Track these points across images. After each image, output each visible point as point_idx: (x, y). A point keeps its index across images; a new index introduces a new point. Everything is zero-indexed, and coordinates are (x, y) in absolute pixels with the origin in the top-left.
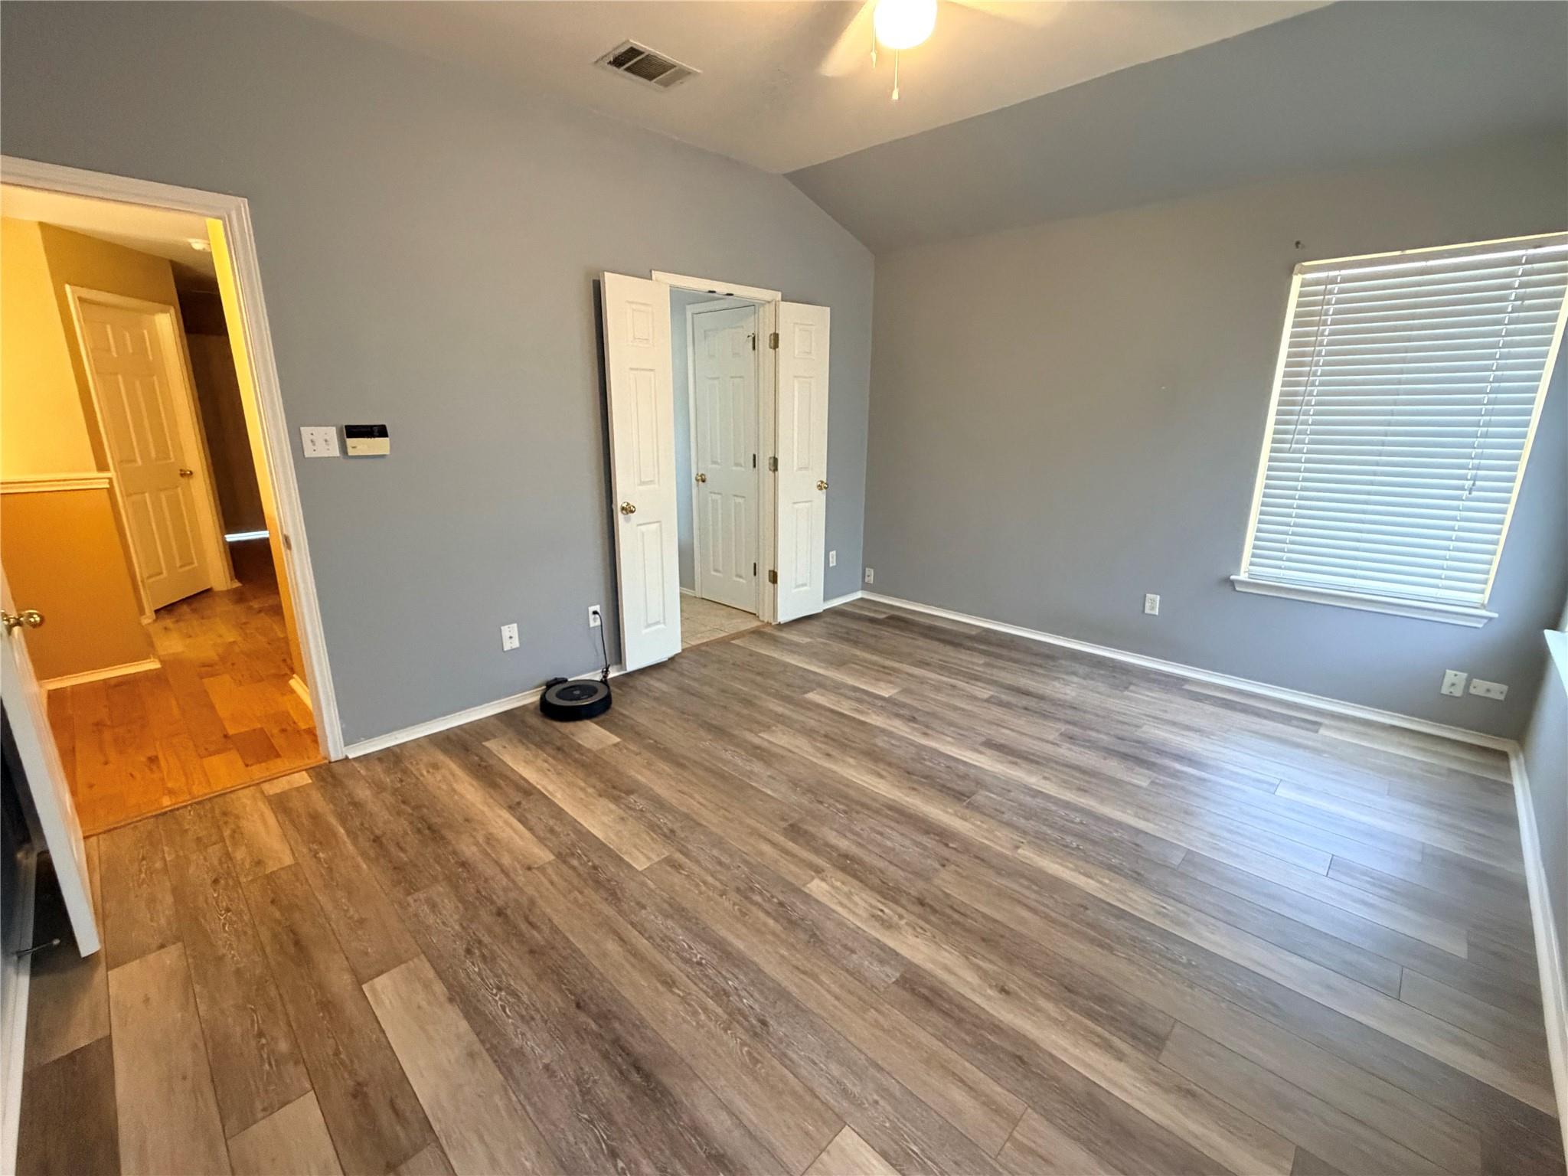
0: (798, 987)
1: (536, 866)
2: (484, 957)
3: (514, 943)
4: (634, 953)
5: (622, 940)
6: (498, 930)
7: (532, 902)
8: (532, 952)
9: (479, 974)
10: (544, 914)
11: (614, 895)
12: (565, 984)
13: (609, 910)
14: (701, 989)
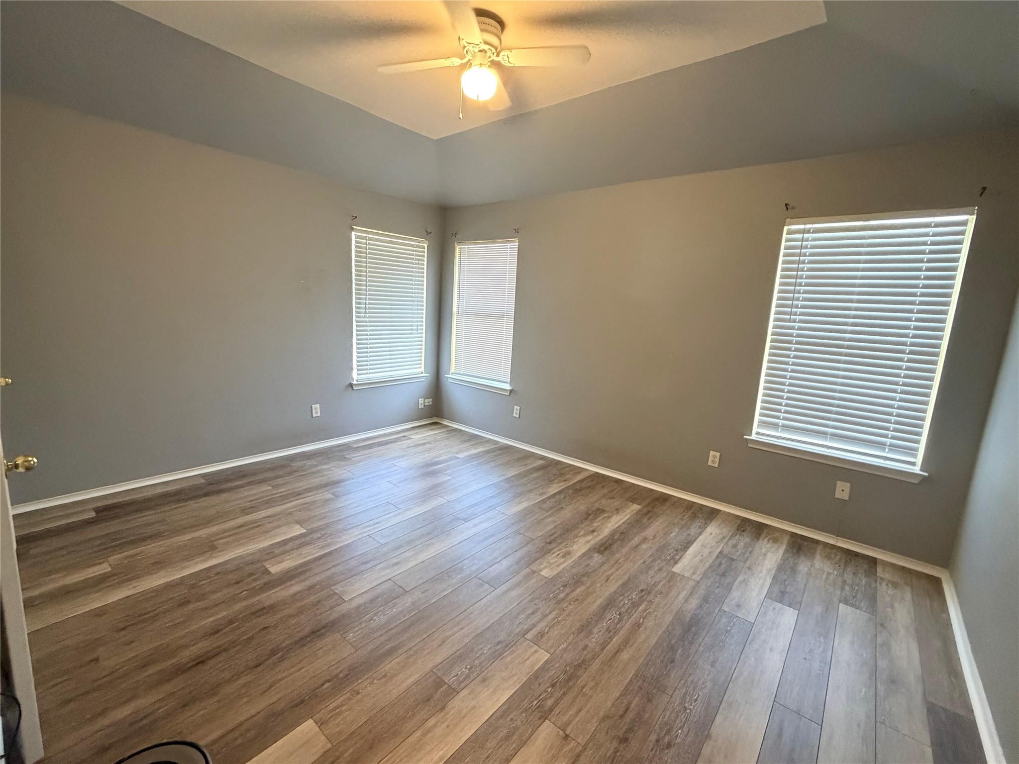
0: (617, 581)
1: (561, 733)
2: (668, 732)
3: (647, 715)
4: (626, 643)
5: (618, 651)
6: (640, 733)
7: (606, 717)
8: (649, 701)
9: (681, 728)
10: (613, 705)
11: (582, 665)
12: (663, 672)
13: (596, 665)
14: (635, 612)
